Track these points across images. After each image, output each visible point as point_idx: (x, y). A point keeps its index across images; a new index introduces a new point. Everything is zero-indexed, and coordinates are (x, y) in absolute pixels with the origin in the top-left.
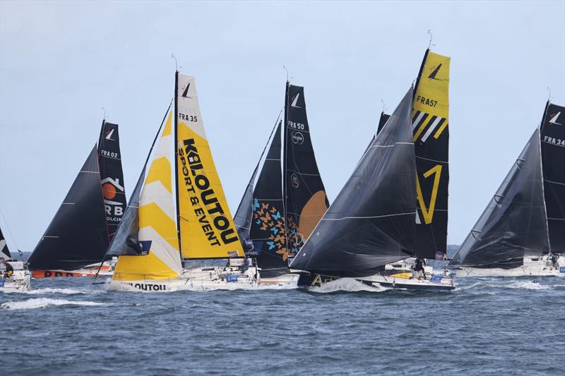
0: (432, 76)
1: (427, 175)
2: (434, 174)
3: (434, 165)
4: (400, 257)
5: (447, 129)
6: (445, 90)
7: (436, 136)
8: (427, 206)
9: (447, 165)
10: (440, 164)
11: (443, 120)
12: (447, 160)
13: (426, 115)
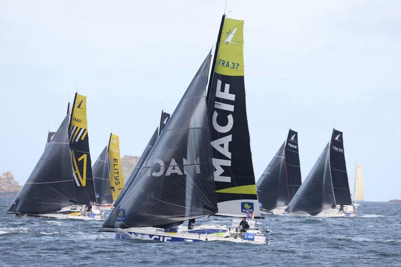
0: (79, 107)
1: (80, 159)
2: (83, 159)
3: (82, 154)
4: (68, 204)
5: (87, 135)
6: (85, 114)
7: (82, 139)
8: (82, 177)
9: (89, 154)
10: (85, 154)
11: (85, 130)
12: (89, 152)
13: (77, 128)
